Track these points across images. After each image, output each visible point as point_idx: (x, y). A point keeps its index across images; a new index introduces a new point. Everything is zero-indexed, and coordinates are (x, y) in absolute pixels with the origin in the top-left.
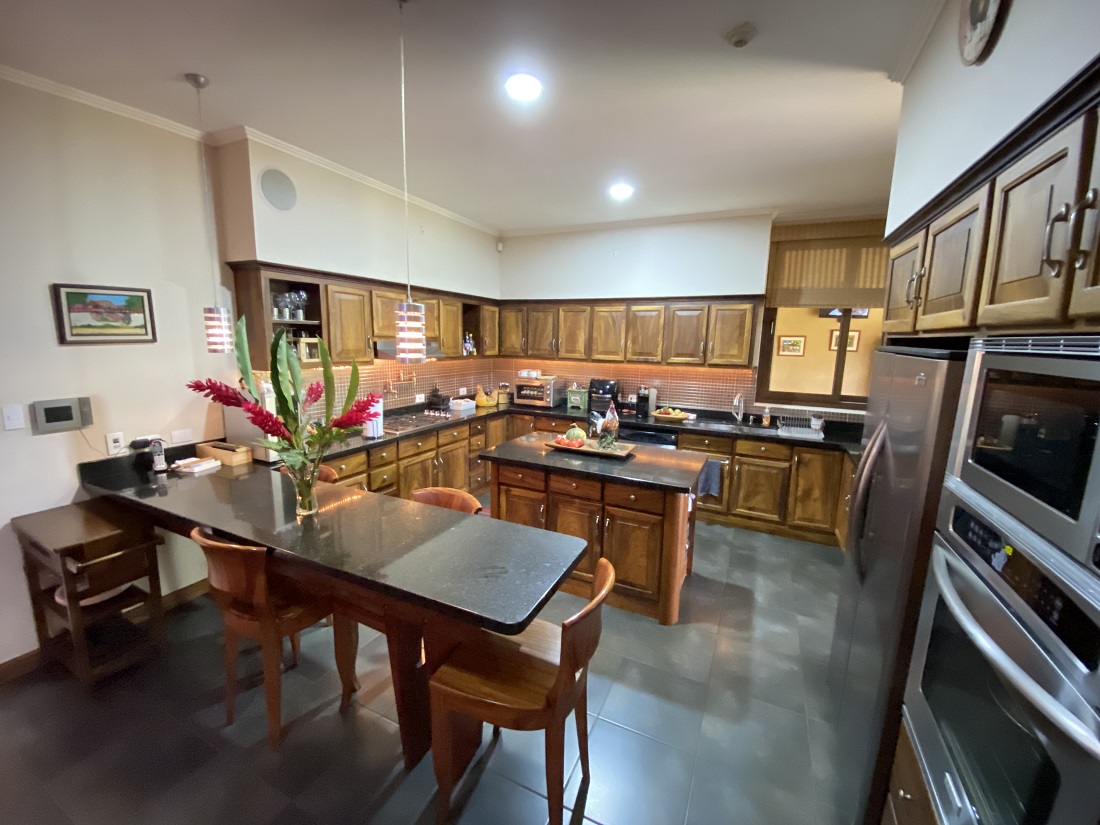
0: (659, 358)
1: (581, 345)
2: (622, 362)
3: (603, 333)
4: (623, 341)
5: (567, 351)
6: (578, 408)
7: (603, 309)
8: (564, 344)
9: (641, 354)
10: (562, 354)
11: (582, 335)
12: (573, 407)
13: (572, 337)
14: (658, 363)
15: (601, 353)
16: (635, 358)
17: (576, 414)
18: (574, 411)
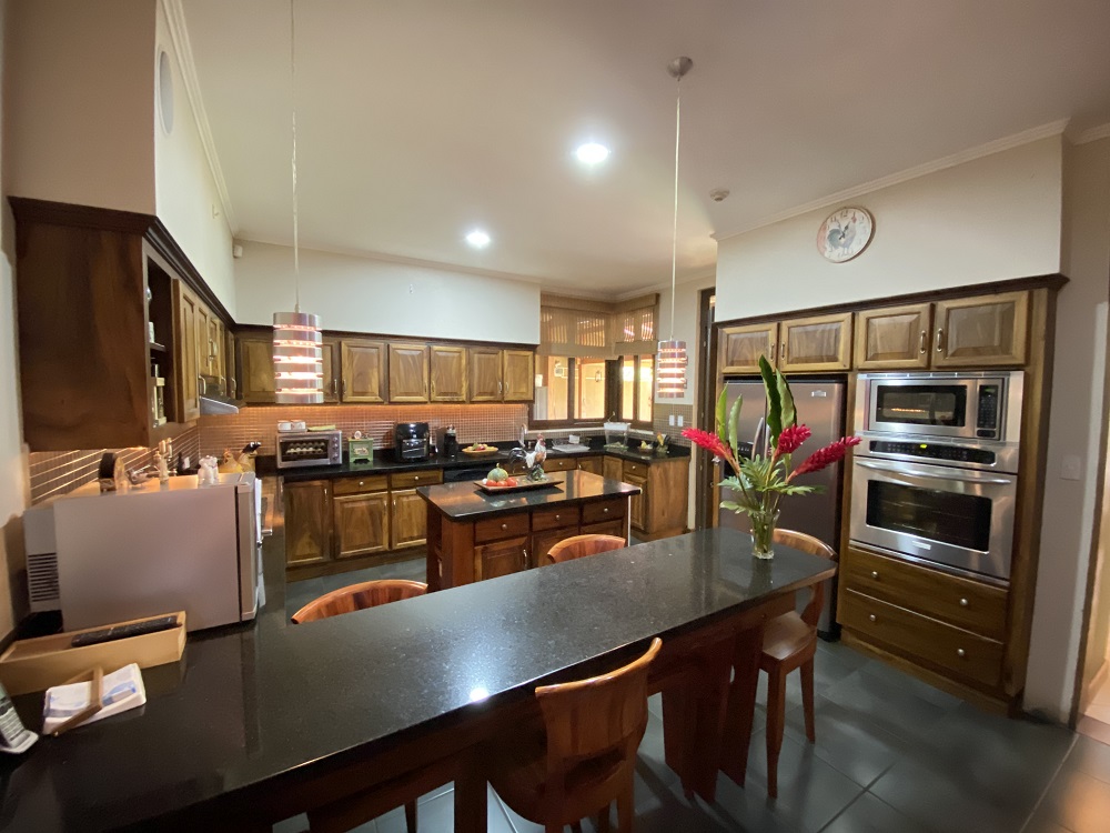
0: (464, 398)
1: (374, 386)
2: (425, 403)
3: (402, 374)
4: (426, 381)
5: (355, 394)
6: (366, 461)
7: (400, 346)
8: (350, 385)
9: (445, 394)
10: (348, 397)
11: (376, 374)
12: (356, 462)
13: (362, 376)
14: (463, 402)
15: (401, 394)
16: (440, 398)
17: (362, 468)
18: (358, 465)
